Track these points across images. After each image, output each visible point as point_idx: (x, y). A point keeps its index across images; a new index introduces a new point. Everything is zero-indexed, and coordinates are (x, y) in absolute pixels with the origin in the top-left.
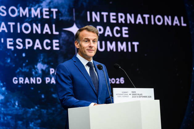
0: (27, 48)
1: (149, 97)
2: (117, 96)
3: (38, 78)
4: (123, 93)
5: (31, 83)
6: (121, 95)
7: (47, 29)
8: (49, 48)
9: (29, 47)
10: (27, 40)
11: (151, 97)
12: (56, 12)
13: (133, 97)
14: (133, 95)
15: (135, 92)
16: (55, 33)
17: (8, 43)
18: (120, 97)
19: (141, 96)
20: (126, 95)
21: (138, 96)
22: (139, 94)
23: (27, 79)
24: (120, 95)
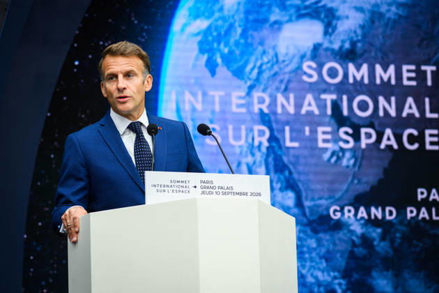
0: (363, 146)
1: (252, 194)
2: (156, 188)
3: (388, 209)
4: (173, 184)
5: (373, 217)
6: (166, 189)
7: (410, 107)
8: (416, 146)
9: (367, 145)
10: (363, 130)
11: (259, 194)
12: (432, 72)
13: (203, 193)
14: (203, 190)
15: (212, 182)
16: (429, 115)
17: (321, 137)
18: (164, 191)
19: (230, 191)
20: (181, 189)
21: (221, 191)
22: (222, 188)
23: (362, 209)
24: (163, 188)
